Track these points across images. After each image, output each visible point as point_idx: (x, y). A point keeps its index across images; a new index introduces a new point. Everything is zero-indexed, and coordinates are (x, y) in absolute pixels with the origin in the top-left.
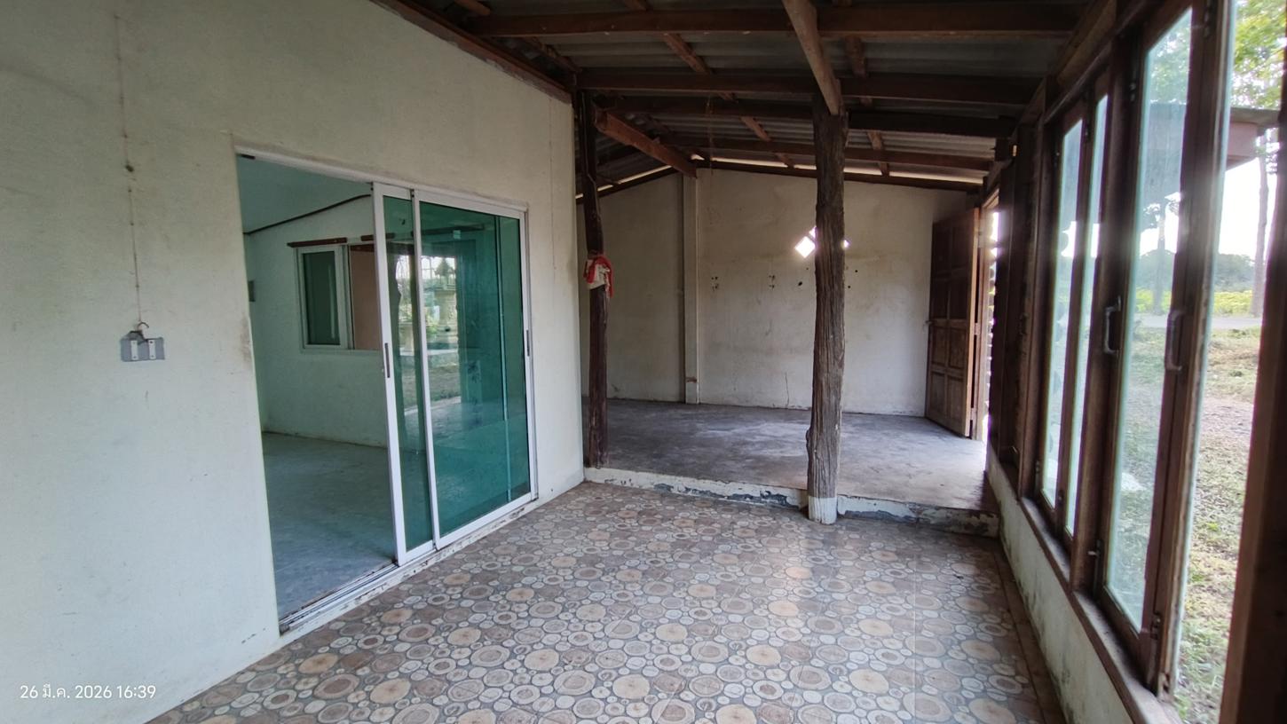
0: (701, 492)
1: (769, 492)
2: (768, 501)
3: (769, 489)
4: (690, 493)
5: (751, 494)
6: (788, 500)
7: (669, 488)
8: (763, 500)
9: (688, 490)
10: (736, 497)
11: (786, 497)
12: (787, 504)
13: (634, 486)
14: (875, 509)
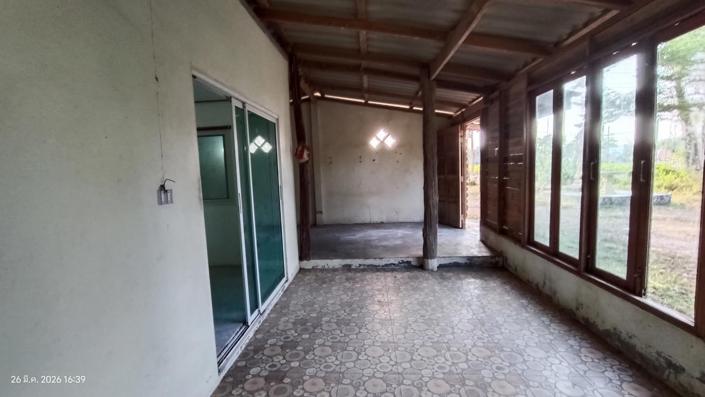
0: (367, 265)
1: (402, 261)
2: (402, 265)
3: (403, 259)
4: (362, 267)
5: (394, 263)
6: (412, 263)
7: (350, 266)
8: (400, 265)
9: (360, 265)
10: (386, 265)
11: (411, 262)
12: (412, 265)
13: (330, 267)
14: (452, 261)
